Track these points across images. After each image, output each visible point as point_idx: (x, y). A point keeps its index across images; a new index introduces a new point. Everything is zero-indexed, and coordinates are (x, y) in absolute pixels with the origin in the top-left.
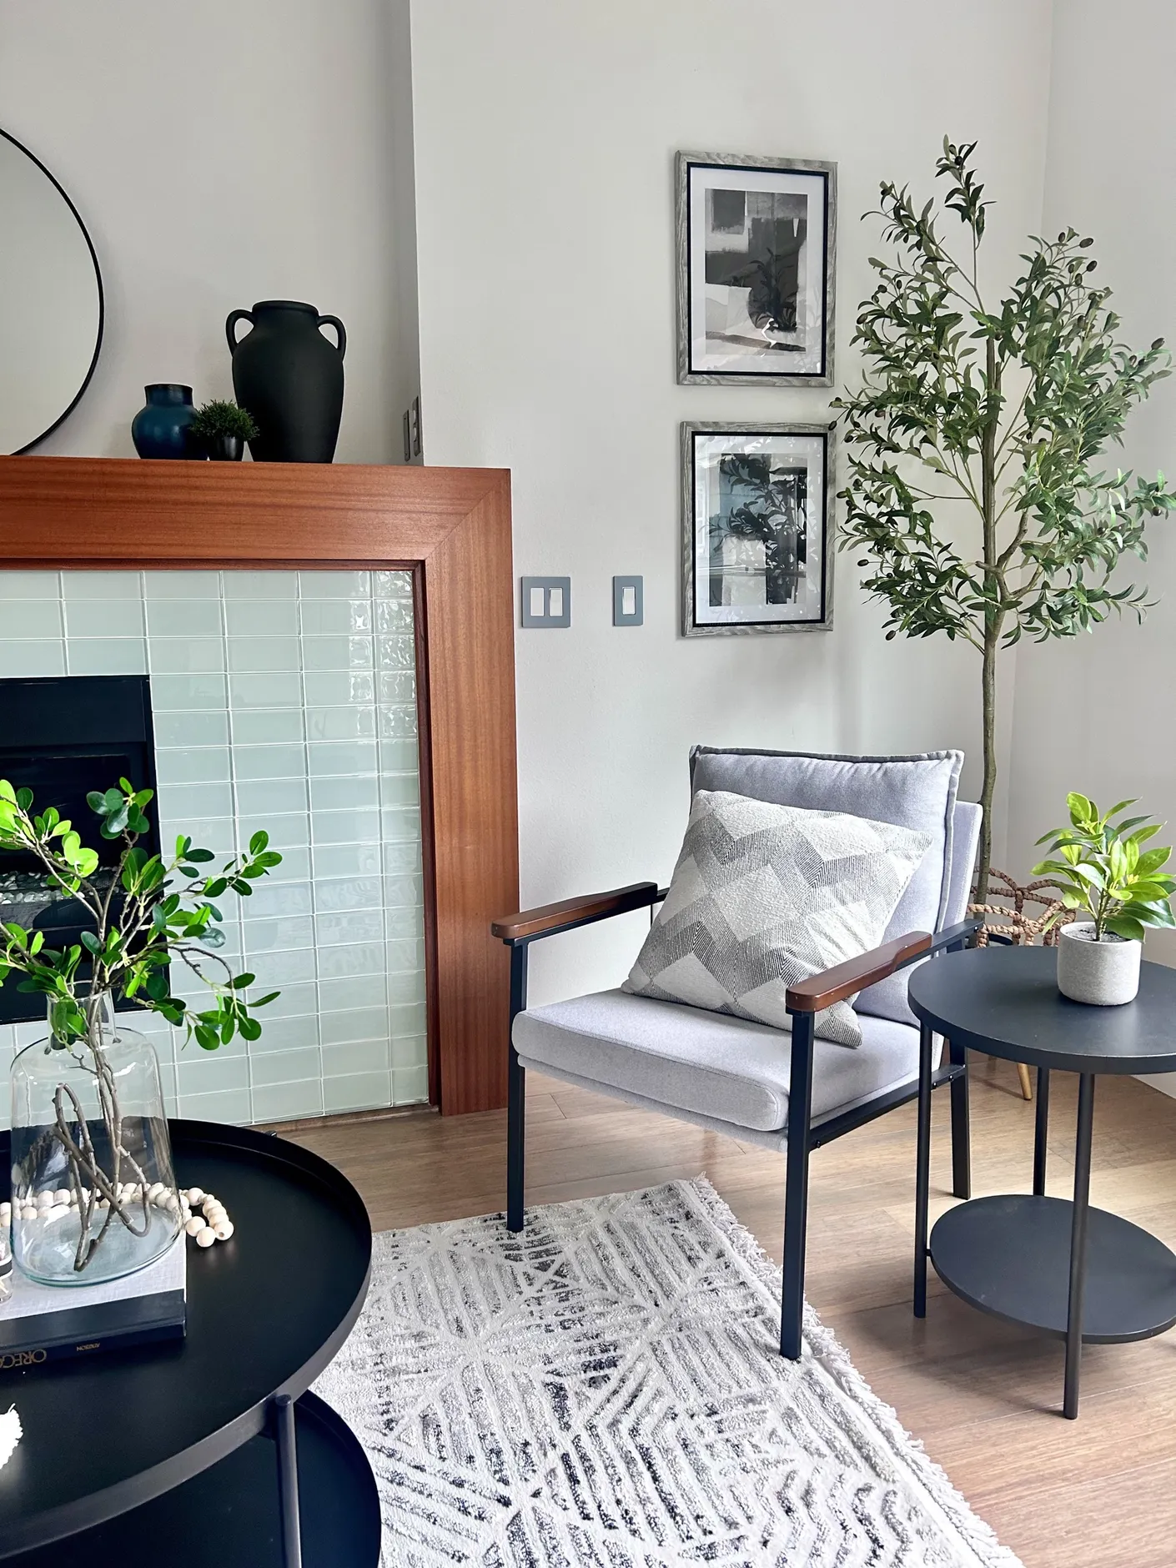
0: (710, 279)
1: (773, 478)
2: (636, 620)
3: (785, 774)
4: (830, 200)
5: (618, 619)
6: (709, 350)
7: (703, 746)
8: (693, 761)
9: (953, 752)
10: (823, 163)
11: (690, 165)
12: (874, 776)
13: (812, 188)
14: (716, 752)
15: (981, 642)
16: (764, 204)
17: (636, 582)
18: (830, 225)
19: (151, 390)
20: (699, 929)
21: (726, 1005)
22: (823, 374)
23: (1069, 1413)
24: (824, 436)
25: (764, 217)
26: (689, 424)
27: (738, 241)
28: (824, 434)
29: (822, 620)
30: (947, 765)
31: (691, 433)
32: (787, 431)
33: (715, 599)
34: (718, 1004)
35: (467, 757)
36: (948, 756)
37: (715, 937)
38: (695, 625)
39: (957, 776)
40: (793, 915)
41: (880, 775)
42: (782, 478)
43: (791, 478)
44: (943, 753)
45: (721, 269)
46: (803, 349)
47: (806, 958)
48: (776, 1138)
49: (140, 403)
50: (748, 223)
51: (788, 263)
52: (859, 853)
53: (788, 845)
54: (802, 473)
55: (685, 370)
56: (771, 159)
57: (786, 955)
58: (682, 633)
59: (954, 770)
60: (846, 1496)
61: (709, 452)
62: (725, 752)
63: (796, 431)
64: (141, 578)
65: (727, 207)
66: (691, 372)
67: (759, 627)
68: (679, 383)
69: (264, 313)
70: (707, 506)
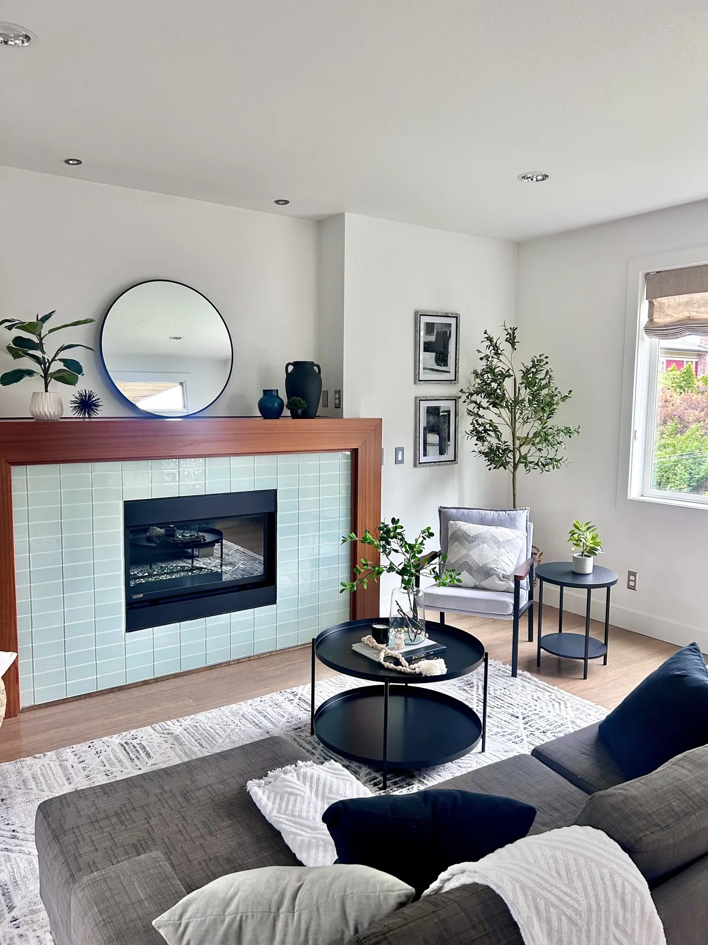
0: (425, 350)
1: (441, 414)
2: (402, 462)
3: (476, 515)
4: (458, 325)
5: (397, 462)
6: (424, 373)
7: (443, 506)
8: (440, 511)
9: (527, 508)
10: (456, 314)
11: (421, 315)
12: (505, 515)
13: (452, 321)
14: (448, 508)
15: (512, 470)
16: (440, 327)
17: (402, 449)
18: (458, 333)
19: (264, 391)
20: (466, 563)
21: (475, 585)
22: (455, 380)
23: (585, 678)
24: (455, 400)
25: (440, 331)
26: (419, 397)
27: (432, 338)
28: (456, 400)
29: (455, 460)
30: (526, 511)
31: (418, 400)
32: (445, 398)
33: (425, 455)
34: (473, 586)
35: (367, 512)
36: (525, 509)
37: (472, 566)
38: (419, 463)
39: (528, 515)
40: (495, 557)
41: (507, 515)
42: (443, 414)
43: (446, 414)
44: (524, 508)
45: (428, 347)
46: (450, 372)
47: (501, 569)
48: (510, 616)
49: (261, 395)
50: (435, 332)
51: (446, 347)
52: (510, 538)
53: (489, 537)
54: (449, 412)
55: (417, 380)
56: (442, 313)
57: (496, 569)
58: (415, 466)
59: (527, 513)
60: (547, 697)
61: (424, 405)
62: (451, 508)
63: (448, 398)
64: (277, 457)
65: (430, 327)
66: (419, 381)
67: (437, 463)
68: (415, 384)
69: (296, 364)
70: (423, 424)
